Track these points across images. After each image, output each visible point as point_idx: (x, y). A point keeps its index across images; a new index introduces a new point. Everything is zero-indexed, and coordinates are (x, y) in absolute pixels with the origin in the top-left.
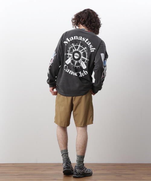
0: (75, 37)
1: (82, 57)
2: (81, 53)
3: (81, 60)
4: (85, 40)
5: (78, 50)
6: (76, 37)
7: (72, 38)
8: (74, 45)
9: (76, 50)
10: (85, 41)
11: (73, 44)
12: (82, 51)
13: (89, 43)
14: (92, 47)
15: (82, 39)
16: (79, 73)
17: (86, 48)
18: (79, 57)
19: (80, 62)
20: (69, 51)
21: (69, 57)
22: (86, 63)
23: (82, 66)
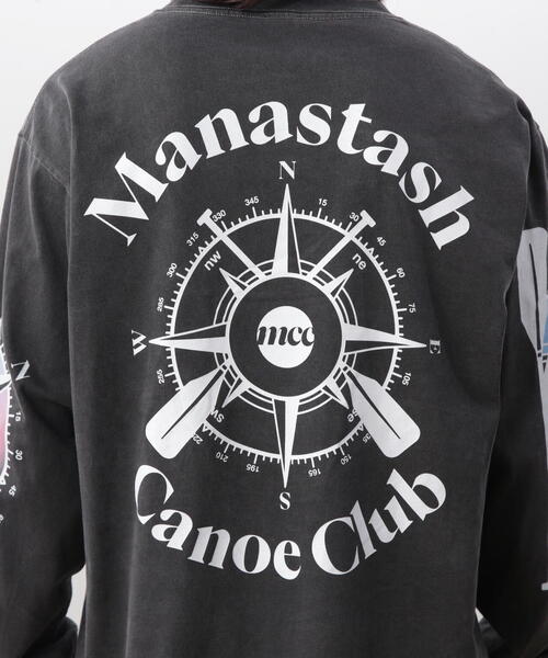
2: (327, 289)
3: (341, 364)
5: (280, 268)
8: (228, 220)
9: (262, 277)
11: (206, 219)
12: (335, 268)
13: (390, 142)
14: (438, 181)
15: (292, 130)
16: (347, 520)
17: (372, 224)
18: (311, 337)
19: (337, 390)
20: (177, 301)
21: (176, 372)
22: (406, 381)
23: (365, 431)
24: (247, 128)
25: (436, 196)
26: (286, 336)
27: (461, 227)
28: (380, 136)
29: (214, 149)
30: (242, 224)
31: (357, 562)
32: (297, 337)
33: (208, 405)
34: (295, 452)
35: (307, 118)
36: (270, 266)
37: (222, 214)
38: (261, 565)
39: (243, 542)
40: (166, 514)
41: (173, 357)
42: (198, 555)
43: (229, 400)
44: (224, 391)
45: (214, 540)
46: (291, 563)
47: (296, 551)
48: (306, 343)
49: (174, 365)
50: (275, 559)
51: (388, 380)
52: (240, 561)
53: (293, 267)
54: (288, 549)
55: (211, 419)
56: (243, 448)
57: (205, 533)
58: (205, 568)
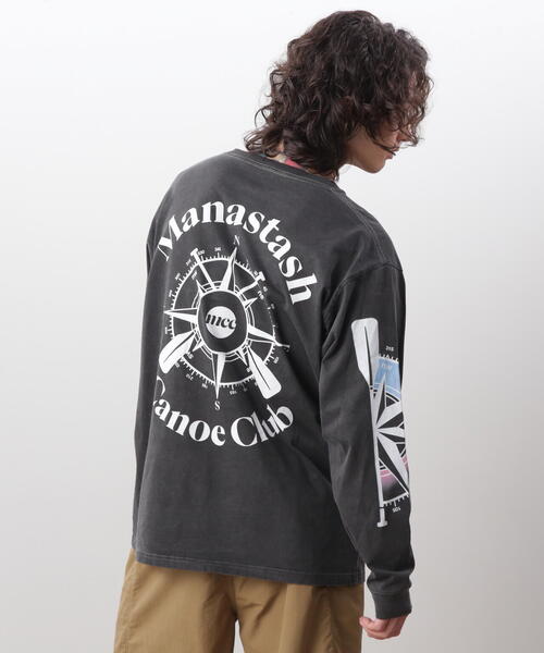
0: (207, 208)
1: (251, 329)
2: (244, 303)
3: (245, 342)
4: (263, 225)
5: (224, 287)
6: (213, 210)
7: (193, 212)
8: (205, 256)
9: (214, 289)
10: (263, 237)
11: (194, 253)
13: (282, 243)
14: (300, 268)
15: (243, 221)
16: (250, 419)
17: (264, 279)
18: (234, 325)
19: (243, 355)
20: (177, 293)
21: (172, 329)
22: (276, 362)
23: (254, 381)
24: (226, 215)
25: (297, 276)
26: (221, 322)
27: (307, 295)
28: (279, 238)
29: (207, 218)
30: (211, 260)
31: (255, 442)
32: (226, 323)
33: (185, 348)
34: (222, 381)
35: (252, 218)
36: (219, 284)
37: (203, 252)
38: (204, 437)
39: (196, 424)
40: (161, 402)
41: (172, 321)
42: (171, 425)
43: (196, 348)
44: (194, 343)
45: (180, 419)
46: (220, 437)
47: (223, 432)
48: (231, 327)
49: (172, 325)
50: (213, 434)
51: (267, 359)
52: (193, 434)
53: (231, 287)
54: (219, 430)
55: (186, 356)
56: (201, 375)
57: (176, 415)
58: (173, 433)
